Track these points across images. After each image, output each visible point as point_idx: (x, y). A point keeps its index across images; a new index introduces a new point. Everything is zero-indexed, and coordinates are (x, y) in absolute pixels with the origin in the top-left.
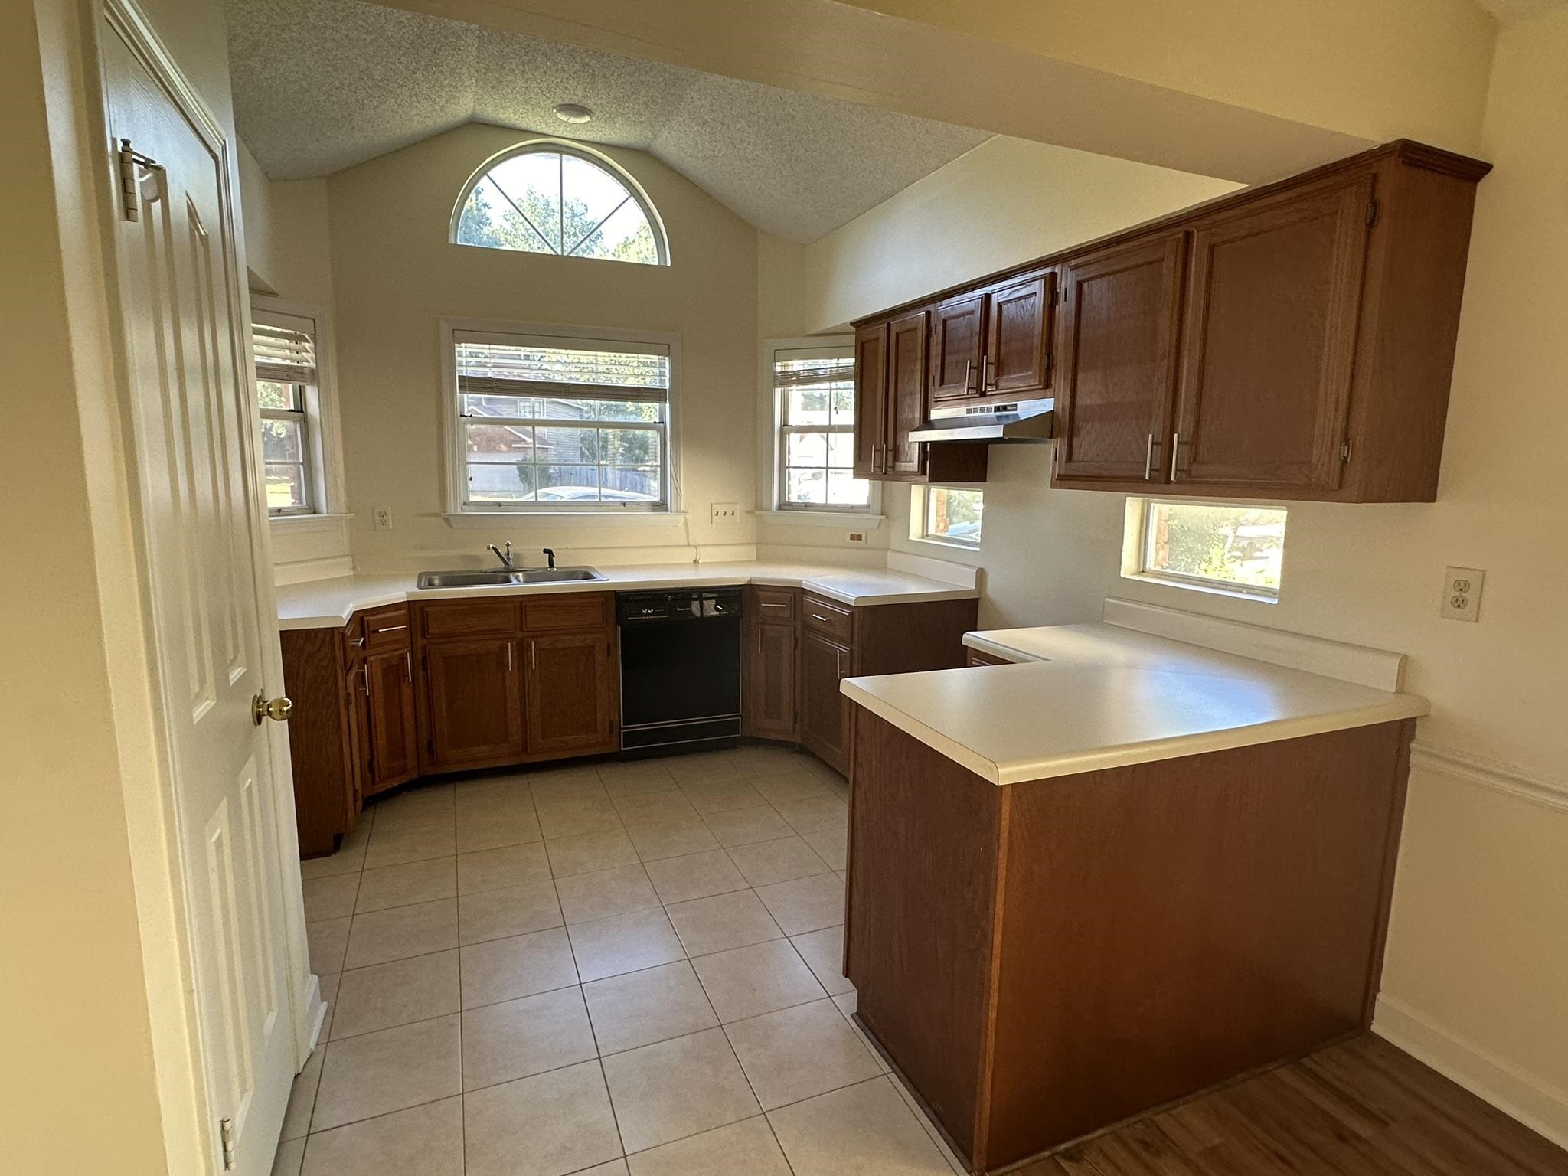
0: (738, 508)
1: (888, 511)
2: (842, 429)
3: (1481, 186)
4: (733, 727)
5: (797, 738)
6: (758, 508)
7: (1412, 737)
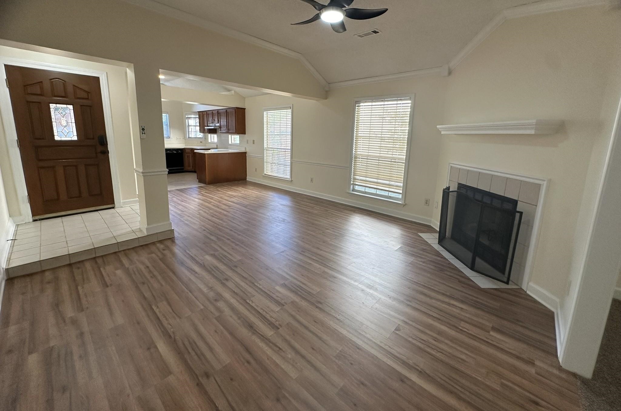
0: (181, 138)
1: (206, 138)
2: (197, 126)
3: (246, 110)
4: (183, 169)
5: (193, 170)
6: (185, 138)
7: (246, 154)
